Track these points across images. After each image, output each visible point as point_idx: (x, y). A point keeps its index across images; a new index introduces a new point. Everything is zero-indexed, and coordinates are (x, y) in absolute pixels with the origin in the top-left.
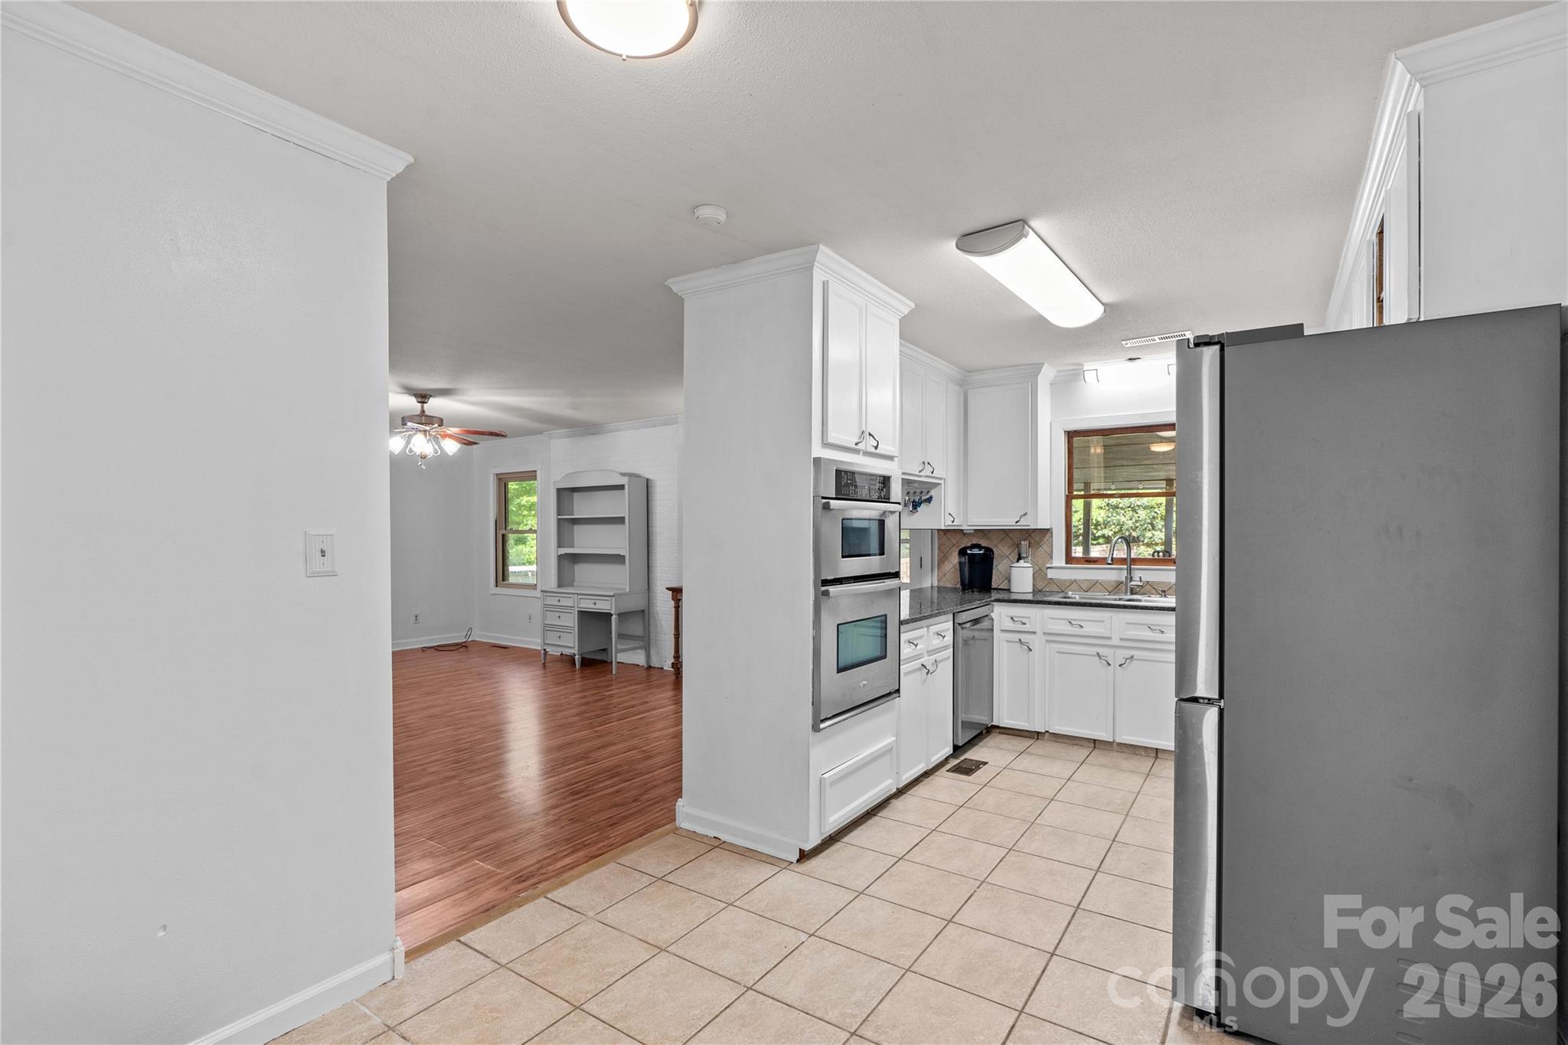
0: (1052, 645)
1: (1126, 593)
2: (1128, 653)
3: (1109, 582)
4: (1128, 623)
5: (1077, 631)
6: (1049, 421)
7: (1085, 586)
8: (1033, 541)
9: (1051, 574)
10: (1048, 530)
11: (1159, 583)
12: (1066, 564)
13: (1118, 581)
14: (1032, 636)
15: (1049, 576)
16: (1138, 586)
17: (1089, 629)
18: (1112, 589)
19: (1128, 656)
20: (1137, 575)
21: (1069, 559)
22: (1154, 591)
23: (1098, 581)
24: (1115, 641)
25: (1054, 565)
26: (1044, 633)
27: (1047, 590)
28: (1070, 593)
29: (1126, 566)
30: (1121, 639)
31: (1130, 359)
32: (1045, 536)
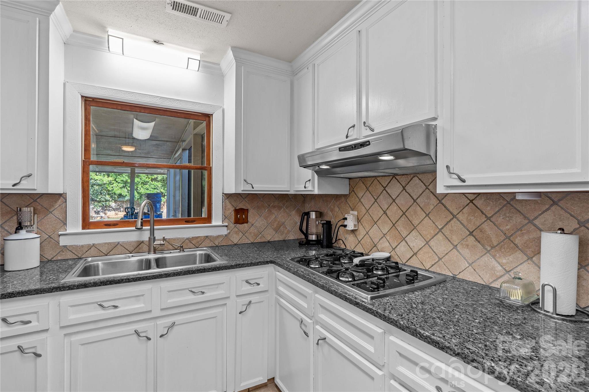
0: (74, 338)
1: (149, 252)
2: (169, 321)
3: (130, 243)
5: (111, 312)
6: (63, 82)
7: (104, 250)
8: (39, 207)
9: (63, 241)
10: (60, 195)
11: (174, 239)
12: (83, 228)
13: (138, 241)
14: (43, 336)
15: (61, 244)
16: (160, 245)
18: (132, 249)
19: (170, 324)
20: (158, 235)
21: (86, 223)
23: (119, 243)
24: (157, 313)
25: (68, 231)
26: (62, 328)
27: (59, 258)
28: (90, 259)
29: (149, 227)
30: (162, 310)
31: (155, 42)
32: (56, 202)
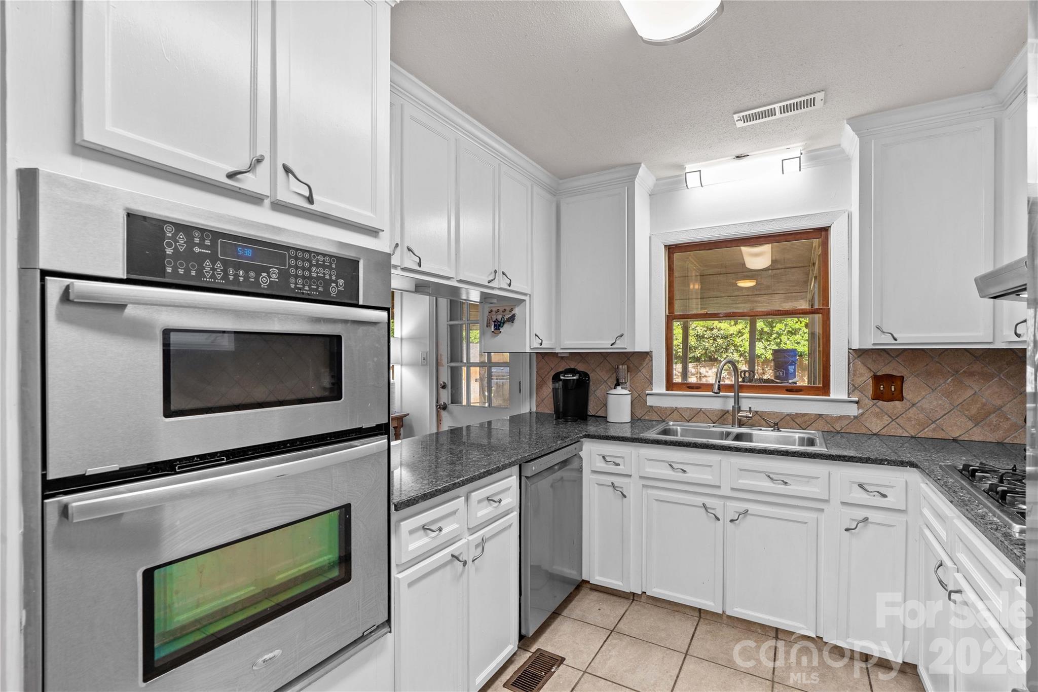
0: (650, 491)
1: (733, 425)
2: (744, 506)
3: (713, 411)
4: (741, 470)
5: (679, 476)
6: (649, 235)
7: (686, 415)
8: (631, 365)
9: (651, 401)
10: (647, 353)
11: (769, 413)
12: (667, 389)
13: (722, 410)
14: (626, 480)
15: (649, 404)
16: (746, 417)
17: (694, 475)
18: (716, 418)
19: (741, 511)
20: (745, 404)
21: (670, 385)
22: (764, 423)
23: (701, 409)
24: (725, 491)
25: (654, 391)
26: (641, 477)
27: (647, 418)
28: (671, 423)
29: (733, 394)
30: (732, 489)
31: (738, 157)
32: (644, 361)
